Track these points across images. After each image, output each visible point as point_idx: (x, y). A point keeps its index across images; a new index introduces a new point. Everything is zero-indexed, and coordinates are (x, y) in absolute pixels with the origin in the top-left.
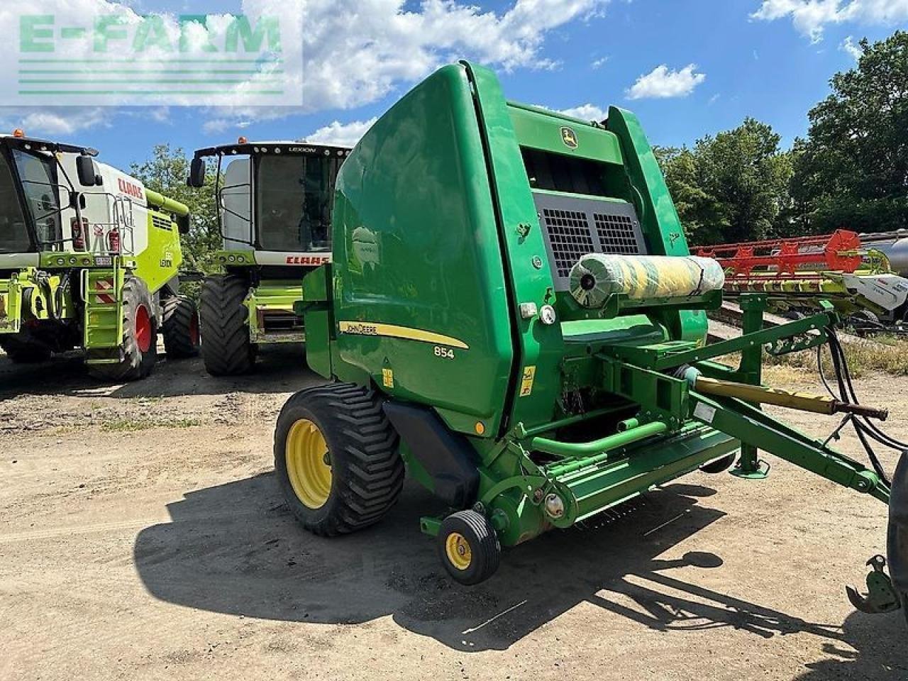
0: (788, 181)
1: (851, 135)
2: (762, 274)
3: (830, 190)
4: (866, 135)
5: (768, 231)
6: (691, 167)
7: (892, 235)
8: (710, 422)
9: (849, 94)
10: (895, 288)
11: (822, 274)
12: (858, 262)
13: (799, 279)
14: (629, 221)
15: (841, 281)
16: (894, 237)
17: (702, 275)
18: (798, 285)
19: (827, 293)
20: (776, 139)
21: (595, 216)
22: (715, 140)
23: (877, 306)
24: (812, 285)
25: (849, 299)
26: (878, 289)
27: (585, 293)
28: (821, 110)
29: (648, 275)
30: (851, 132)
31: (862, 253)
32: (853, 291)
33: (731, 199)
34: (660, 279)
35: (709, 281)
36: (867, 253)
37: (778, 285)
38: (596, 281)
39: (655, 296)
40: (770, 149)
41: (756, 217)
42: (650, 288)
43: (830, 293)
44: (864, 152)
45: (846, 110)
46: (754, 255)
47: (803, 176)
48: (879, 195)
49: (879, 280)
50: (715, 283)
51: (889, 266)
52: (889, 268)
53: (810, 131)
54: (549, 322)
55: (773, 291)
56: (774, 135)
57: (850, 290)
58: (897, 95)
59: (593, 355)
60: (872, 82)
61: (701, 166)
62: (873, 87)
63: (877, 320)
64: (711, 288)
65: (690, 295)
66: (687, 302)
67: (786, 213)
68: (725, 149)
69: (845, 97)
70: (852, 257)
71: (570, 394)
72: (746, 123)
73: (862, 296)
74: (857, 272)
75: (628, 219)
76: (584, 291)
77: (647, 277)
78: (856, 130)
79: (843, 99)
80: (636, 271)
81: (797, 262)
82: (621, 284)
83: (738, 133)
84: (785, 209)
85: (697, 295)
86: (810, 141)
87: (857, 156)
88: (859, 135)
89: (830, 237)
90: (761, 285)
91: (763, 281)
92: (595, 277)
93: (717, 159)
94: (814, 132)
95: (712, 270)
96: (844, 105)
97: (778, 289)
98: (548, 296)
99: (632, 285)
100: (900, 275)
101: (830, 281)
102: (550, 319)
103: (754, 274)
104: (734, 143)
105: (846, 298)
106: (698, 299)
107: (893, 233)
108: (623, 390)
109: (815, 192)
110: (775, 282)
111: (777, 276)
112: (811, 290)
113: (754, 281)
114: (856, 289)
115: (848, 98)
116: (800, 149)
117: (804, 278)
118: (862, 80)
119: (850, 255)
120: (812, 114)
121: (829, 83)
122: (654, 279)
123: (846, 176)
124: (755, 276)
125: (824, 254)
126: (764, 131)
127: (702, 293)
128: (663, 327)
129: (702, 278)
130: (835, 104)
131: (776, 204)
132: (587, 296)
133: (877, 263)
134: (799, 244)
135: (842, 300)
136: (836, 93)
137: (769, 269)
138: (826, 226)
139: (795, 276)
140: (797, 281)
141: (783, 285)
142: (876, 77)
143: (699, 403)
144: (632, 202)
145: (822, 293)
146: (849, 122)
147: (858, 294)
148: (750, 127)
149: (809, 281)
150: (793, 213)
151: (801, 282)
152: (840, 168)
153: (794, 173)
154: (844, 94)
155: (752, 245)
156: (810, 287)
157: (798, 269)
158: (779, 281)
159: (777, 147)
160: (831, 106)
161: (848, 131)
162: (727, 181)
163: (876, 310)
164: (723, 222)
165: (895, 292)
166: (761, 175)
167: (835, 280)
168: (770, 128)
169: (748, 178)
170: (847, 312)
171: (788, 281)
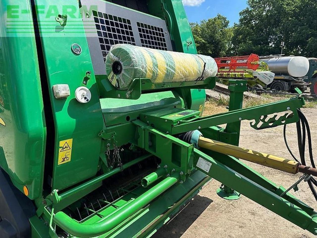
0: (231, 38)
1: (252, 22)
2: (223, 70)
3: (245, 42)
4: (257, 22)
5: (224, 56)
6: (199, 30)
7: (268, 57)
8: (208, 172)
9: (253, 7)
10: (269, 76)
11: (245, 71)
12: (257, 67)
13: (237, 72)
14: (162, 31)
15: (252, 74)
16: (269, 58)
17: (204, 67)
18: (236, 75)
19: (246, 78)
20: (228, 22)
21: (138, 24)
22: (207, 21)
23: (263, 83)
24: (241, 75)
25: (254, 80)
26: (264, 77)
27: (116, 77)
28: (243, 12)
29: (167, 64)
30: (253, 21)
31: (259, 63)
32: (255, 77)
33: (213, 43)
34: (176, 68)
35: (209, 71)
36: (261, 63)
37: (229, 74)
38: (124, 67)
39: (173, 80)
40: (226, 26)
41: (220, 50)
42: (168, 75)
43: (247, 78)
44: (257, 28)
45: (252, 13)
46: (221, 63)
47: (236, 36)
48: (260, 44)
49: (265, 73)
50: (212, 73)
51: (268, 68)
52: (268, 69)
53: (239, 20)
54: (83, 101)
55: (227, 76)
56: (227, 20)
57: (254, 77)
58: (268, 8)
59: (131, 122)
60: (261, 3)
61: (203, 30)
62: (261, 5)
63: (262, 88)
64: (210, 76)
65: (197, 80)
66: (195, 85)
67: (230, 49)
68: (211, 24)
69: (251, 8)
70: (256, 65)
71: (112, 151)
72: (218, 16)
73: (258, 79)
74: (257, 70)
75: (162, 29)
76: (115, 75)
77: (166, 66)
78: (254, 20)
79: (251, 9)
80: (158, 61)
81: (236, 66)
82: (143, 70)
83: (215, 19)
84: (230, 48)
85: (201, 80)
86: (239, 24)
87: (254, 30)
88: (255, 23)
89: (248, 57)
90: (223, 74)
91: (223, 73)
92: (122, 63)
93: (208, 28)
94: (241, 20)
95: (211, 64)
96: (251, 11)
97: (228, 76)
98: (86, 79)
99: (153, 72)
100: (271, 72)
101: (248, 73)
102: (85, 98)
103: (220, 70)
104: (214, 23)
105: (253, 80)
106: (201, 83)
107: (268, 56)
108: (150, 147)
109: (240, 42)
110: (228, 73)
111: (229, 71)
112: (241, 77)
113: (220, 73)
114: (256, 77)
115: (252, 9)
116: (236, 27)
117: (238, 72)
118: (257, 2)
119: (255, 64)
120: (240, 14)
121: (247, 3)
122: (172, 68)
123: (251, 36)
124: (221, 71)
125: (246, 63)
126: (224, 19)
127: (204, 79)
128: (181, 98)
129: (204, 69)
130: (248, 11)
131: (227, 46)
132: (117, 80)
133: (264, 67)
134: (237, 59)
135: (252, 80)
136: (249, 7)
137: (225, 68)
138: (245, 53)
139: (236, 71)
140: (236, 73)
141: (231, 75)
142: (262, 2)
143: (200, 158)
144: (165, 20)
145: (244, 78)
146: (252, 17)
147: (257, 78)
148: (219, 17)
149: (240, 73)
150: (233, 49)
151: (237, 73)
152: (249, 34)
153: (233, 35)
154: (251, 7)
155: (220, 59)
156: (240, 76)
157: (236, 69)
158: (229, 73)
159: (228, 25)
160: (247, 11)
161: (252, 20)
162: (211, 37)
163: (262, 84)
164: (209, 52)
165: (269, 78)
166: (223, 35)
167: (249, 72)
168: (226, 18)
169: (218, 36)
170: (253, 85)
171: (232, 73)
